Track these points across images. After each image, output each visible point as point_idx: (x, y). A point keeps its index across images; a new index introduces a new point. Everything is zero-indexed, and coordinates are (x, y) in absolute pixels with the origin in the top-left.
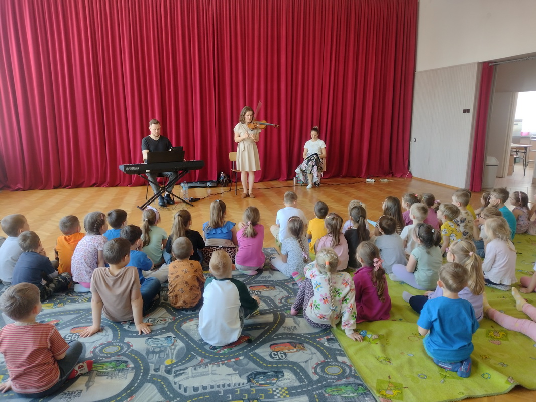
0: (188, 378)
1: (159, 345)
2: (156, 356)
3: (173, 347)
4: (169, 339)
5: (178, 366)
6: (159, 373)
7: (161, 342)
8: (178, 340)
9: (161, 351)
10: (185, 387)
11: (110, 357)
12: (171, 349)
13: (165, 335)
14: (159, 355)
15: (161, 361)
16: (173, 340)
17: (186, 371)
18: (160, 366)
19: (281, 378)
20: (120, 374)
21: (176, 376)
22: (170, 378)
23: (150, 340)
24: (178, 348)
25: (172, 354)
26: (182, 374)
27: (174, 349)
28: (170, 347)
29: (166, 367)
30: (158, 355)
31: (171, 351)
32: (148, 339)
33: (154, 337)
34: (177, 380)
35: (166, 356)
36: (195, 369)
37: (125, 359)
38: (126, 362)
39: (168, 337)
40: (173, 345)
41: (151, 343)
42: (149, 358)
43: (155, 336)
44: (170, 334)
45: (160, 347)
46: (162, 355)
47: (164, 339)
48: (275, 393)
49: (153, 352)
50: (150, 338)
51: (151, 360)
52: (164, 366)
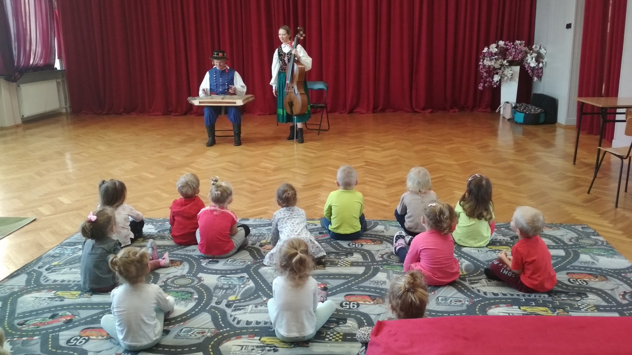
0: (245, 313)
1: (230, 283)
2: (222, 292)
3: (242, 286)
4: (242, 278)
5: (240, 302)
6: (220, 306)
7: (232, 281)
8: (251, 281)
9: (229, 288)
10: (239, 320)
11: (178, 288)
12: (240, 287)
13: (239, 276)
14: (226, 291)
15: (225, 296)
16: (245, 281)
17: (247, 307)
18: (222, 300)
19: (341, 324)
20: (182, 302)
21: (235, 310)
22: (229, 311)
23: (222, 278)
24: (247, 287)
25: (239, 292)
26: (240, 309)
27: (244, 287)
28: (240, 285)
29: (229, 301)
30: (224, 291)
31: (239, 290)
32: (221, 276)
33: (228, 276)
34: (233, 313)
35: (232, 293)
36: (256, 307)
37: (192, 290)
38: (191, 293)
39: (241, 277)
40: (244, 284)
41: (222, 280)
42: (215, 292)
43: (230, 274)
44: (245, 275)
45: (229, 285)
46: (229, 291)
47: (236, 278)
48: (328, 336)
49: (222, 288)
50: (223, 276)
51: (216, 295)
52: (226, 301)
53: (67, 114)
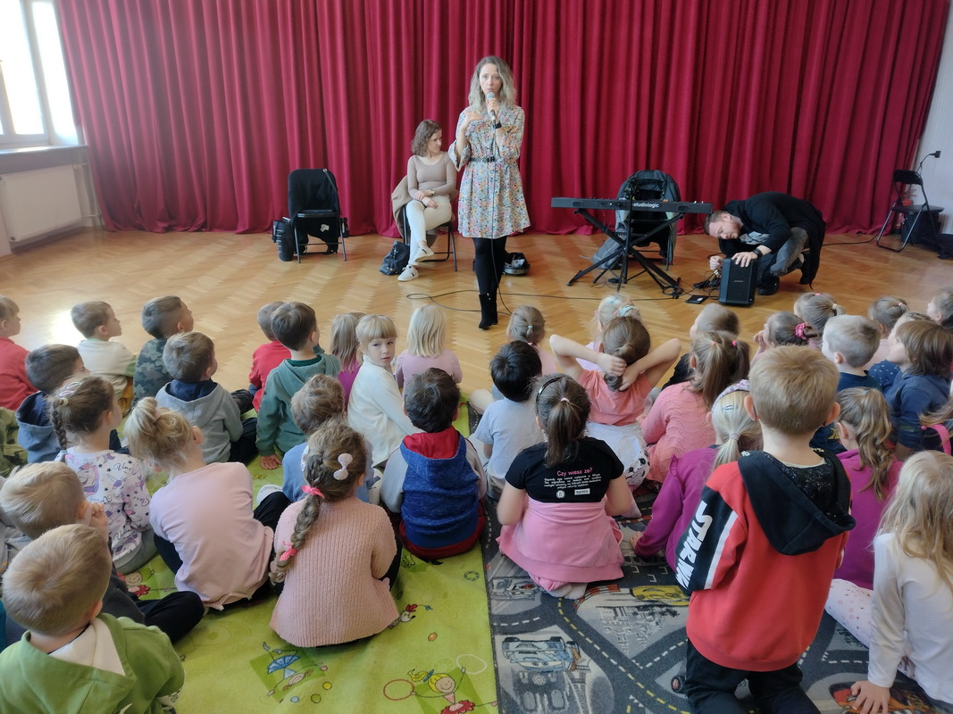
1: (540, 664)
3: (576, 674)
4: (558, 645)
7: (541, 656)
8: (583, 653)
9: (550, 686)
12: (573, 680)
13: (546, 634)
14: (550, 699)
16: (569, 652)
23: (513, 646)
24: (590, 678)
25: (583, 697)
27: (582, 681)
28: (568, 671)
30: (545, 697)
31: (576, 687)
32: (509, 640)
33: (521, 637)
35: (567, 703)
39: (553, 639)
40: (575, 666)
41: (519, 656)
42: (527, 706)
43: (521, 632)
44: (555, 630)
45: (544, 673)
46: (557, 698)
47: (544, 646)
49: (533, 688)
50: (511, 640)
53: (95, 229)
